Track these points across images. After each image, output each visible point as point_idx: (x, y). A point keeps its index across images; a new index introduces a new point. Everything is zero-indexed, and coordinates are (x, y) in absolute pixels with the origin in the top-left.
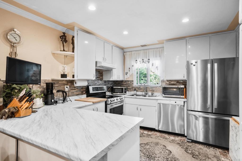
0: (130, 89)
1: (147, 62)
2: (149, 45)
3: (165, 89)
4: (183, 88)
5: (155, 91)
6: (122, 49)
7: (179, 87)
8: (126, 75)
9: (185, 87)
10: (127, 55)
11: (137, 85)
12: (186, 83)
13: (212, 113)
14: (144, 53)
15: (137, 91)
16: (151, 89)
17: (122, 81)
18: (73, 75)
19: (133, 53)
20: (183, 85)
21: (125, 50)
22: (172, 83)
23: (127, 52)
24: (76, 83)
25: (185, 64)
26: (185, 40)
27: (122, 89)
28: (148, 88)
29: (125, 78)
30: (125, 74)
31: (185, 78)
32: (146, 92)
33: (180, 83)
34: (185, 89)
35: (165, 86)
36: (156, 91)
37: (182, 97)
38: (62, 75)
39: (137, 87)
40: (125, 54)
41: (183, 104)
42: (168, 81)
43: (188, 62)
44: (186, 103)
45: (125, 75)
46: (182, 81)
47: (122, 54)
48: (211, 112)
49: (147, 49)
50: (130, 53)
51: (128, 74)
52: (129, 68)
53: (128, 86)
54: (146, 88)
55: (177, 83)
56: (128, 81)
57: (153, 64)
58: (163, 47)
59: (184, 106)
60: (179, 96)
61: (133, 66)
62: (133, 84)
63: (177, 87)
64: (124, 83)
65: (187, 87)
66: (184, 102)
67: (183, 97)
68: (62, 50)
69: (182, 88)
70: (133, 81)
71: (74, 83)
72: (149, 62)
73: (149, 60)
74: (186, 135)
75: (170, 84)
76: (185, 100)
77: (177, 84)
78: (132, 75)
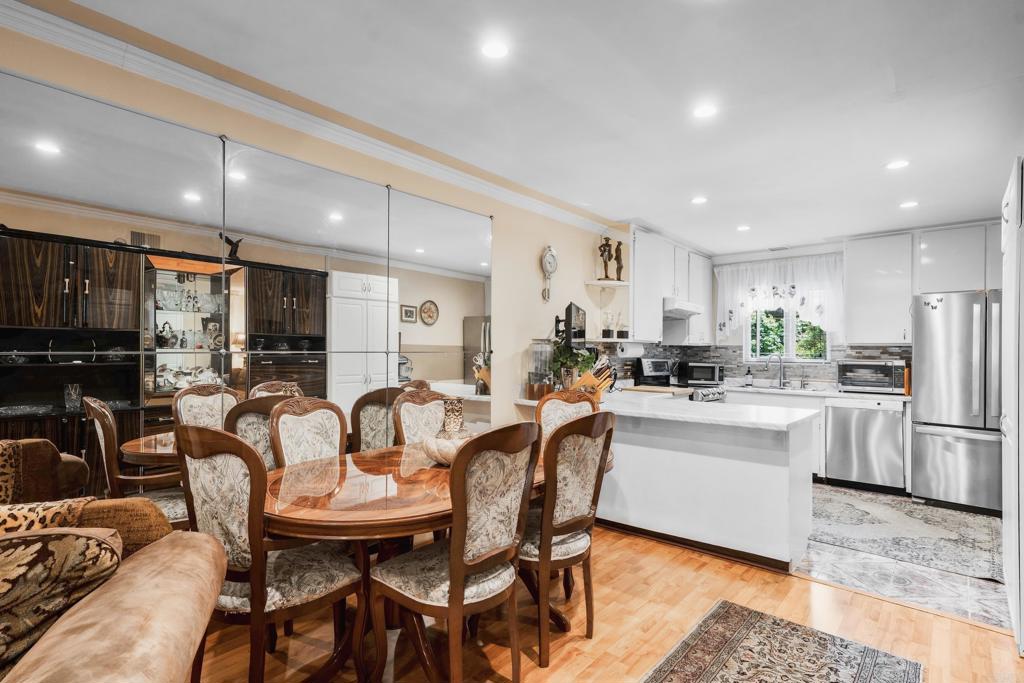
0: (732, 369)
1: (787, 295)
2: (792, 248)
3: (844, 369)
4: (902, 368)
5: (812, 376)
6: (709, 257)
7: (890, 364)
8: (721, 329)
9: (909, 365)
10: (724, 275)
11: (754, 359)
12: (911, 353)
13: (985, 429)
14: (777, 269)
15: (753, 378)
16: (799, 372)
17: (706, 349)
18: (627, 332)
19: (742, 267)
20: (902, 358)
21: (717, 261)
22: (867, 355)
23: (721, 265)
24: (622, 350)
25: (909, 302)
26: (910, 236)
27: (713, 368)
28: (790, 368)
29: (718, 339)
30: (718, 327)
31: (909, 341)
32: (785, 378)
33: (891, 354)
34: (906, 370)
35: (845, 363)
36: (815, 377)
37: (897, 390)
38: (604, 331)
39: (754, 366)
40: (715, 271)
41: (901, 409)
42: (852, 348)
43: (917, 300)
44: (908, 406)
45: (718, 331)
46: (897, 350)
47: (708, 272)
48: (982, 426)
49: (787, 258)
50: (734, 268)
51: (727, 329)
52: (731, 312)
53: (726, 363)
54: (784, 368)
55: (882, 353)
56: (726, 348)
57: (803, 299)
58: (841, 253)
59: (904, 413)
60: (889, 390)
61: (742, 305)
62: (741, 355)
63: (883, 364)
64: (712, 354)
65: (913, 363)
66: (905, 403)
67: (902, 391)
68: (604, 277)
69: (897, 367)
70: (740, 348)
71: (619, 350)
72: (792, 295)
73: (793, 288)
74: (909, 490)
75: (858, 358)
76: (908, 398)
77: (883, 356)
78: (737, 333)
